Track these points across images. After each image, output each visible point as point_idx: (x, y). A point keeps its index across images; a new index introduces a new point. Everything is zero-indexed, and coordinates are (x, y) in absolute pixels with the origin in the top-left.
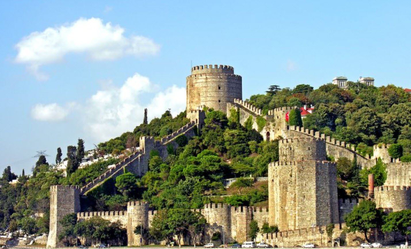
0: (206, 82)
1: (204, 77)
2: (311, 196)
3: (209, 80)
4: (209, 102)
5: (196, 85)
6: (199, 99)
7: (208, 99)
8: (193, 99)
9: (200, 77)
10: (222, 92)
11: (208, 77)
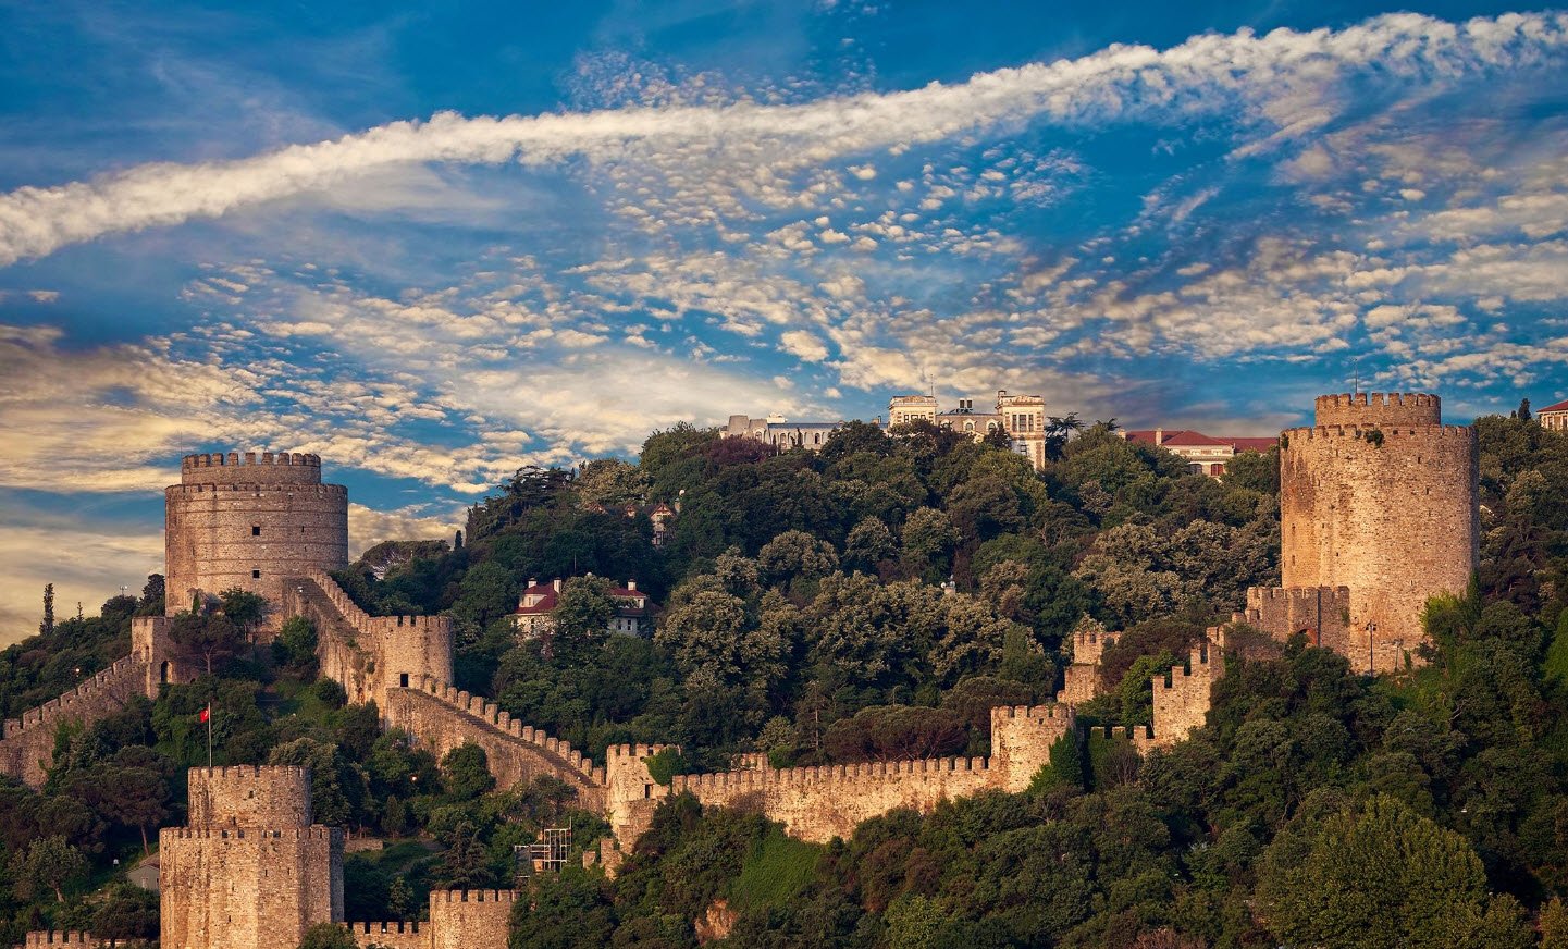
0: (214, 511)
1: (208, 494)
2: (245, 918)
3: (223, 505)
4: (223, 577)
5: (186, 520)
6: (194, 567)
7: (221, 566)
8: (178, 565)
9: (196, 496)
10: (263, 543)
11: (219, 494)
